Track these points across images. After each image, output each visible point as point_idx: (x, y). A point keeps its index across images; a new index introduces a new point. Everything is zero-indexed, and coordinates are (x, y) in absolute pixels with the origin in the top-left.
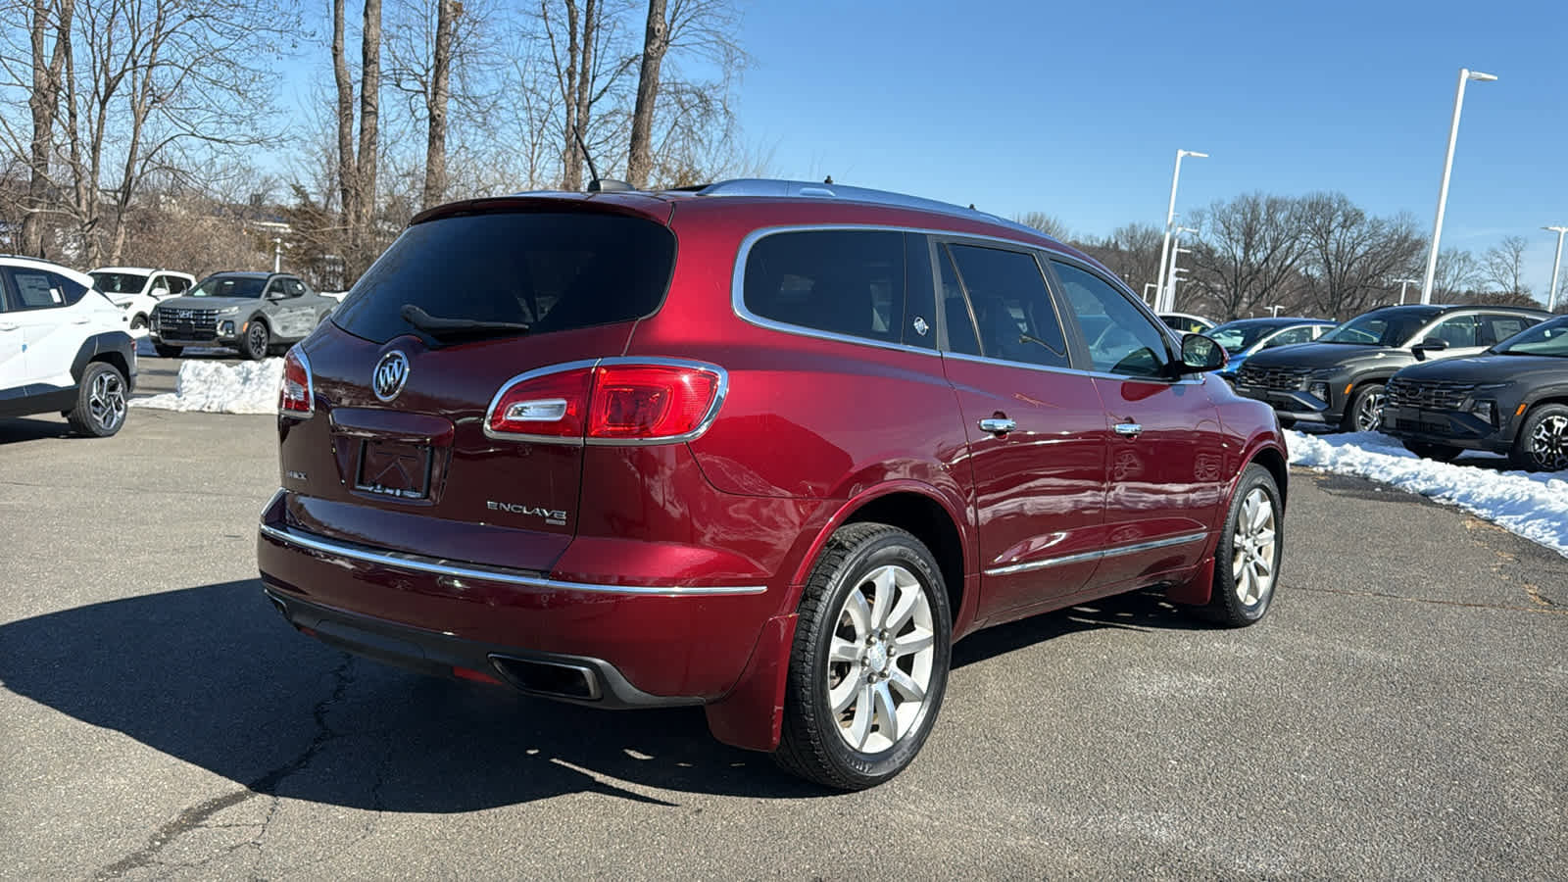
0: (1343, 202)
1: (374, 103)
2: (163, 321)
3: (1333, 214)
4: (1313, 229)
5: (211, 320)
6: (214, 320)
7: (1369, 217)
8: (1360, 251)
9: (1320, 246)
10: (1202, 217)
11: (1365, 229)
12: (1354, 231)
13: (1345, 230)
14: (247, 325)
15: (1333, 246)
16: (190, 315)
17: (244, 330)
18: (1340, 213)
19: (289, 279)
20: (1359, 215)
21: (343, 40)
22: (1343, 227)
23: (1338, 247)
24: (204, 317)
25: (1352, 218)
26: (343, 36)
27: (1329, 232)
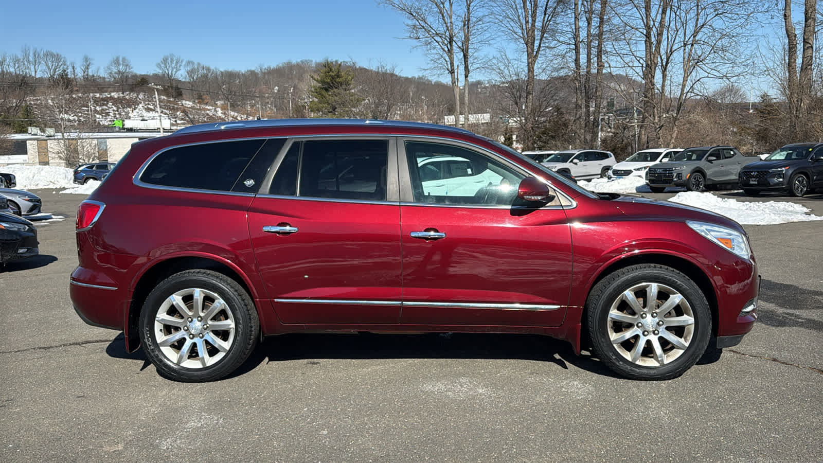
1: (810, 42)
2: (651, 175)
5: (670, 173)
6: (672, 173)
14: (689, 175)
16: (661, 171)
17: (688, 177)
19: (724, 149)
21: (790, 10)
24: (668, 172)
26: (790, 7)
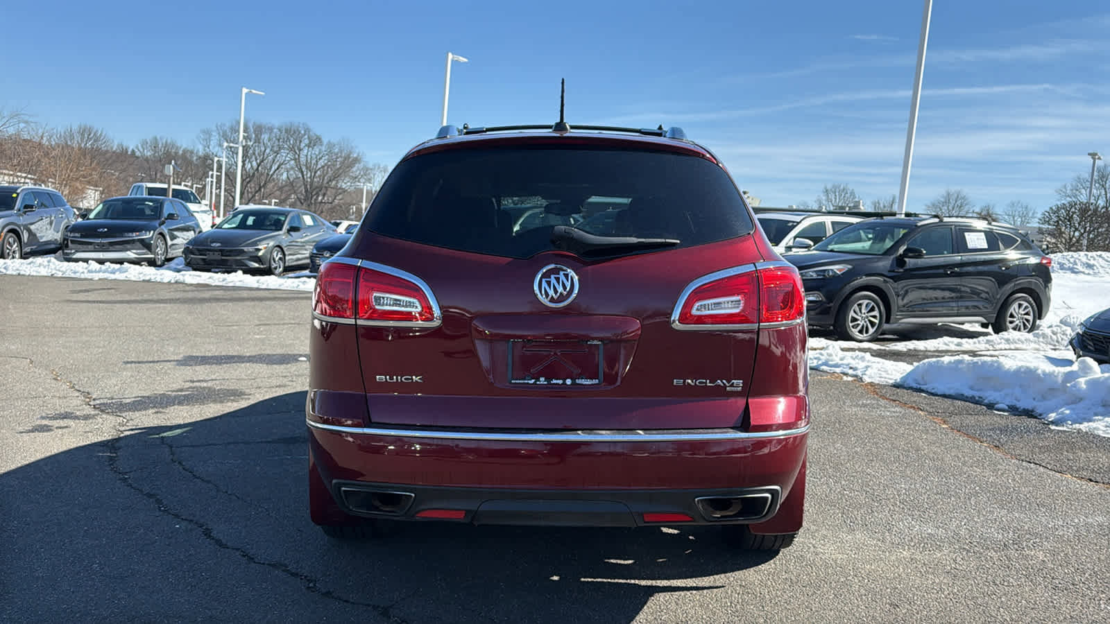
0: (307, 130)
3: (302, 138)
4: (289, 146)
7: (325, 141)
8: (321, 163)
9: (295, 159)
10: (210, 135)
11: (323, 149)
12: (316, 150)
13: (310, 149)
15: (303, 159)
18: (306, 137)
20: (319, 139)
22: (309, 147)
23: (307, 161)
25: (315, 141)
27: (300, 150)
